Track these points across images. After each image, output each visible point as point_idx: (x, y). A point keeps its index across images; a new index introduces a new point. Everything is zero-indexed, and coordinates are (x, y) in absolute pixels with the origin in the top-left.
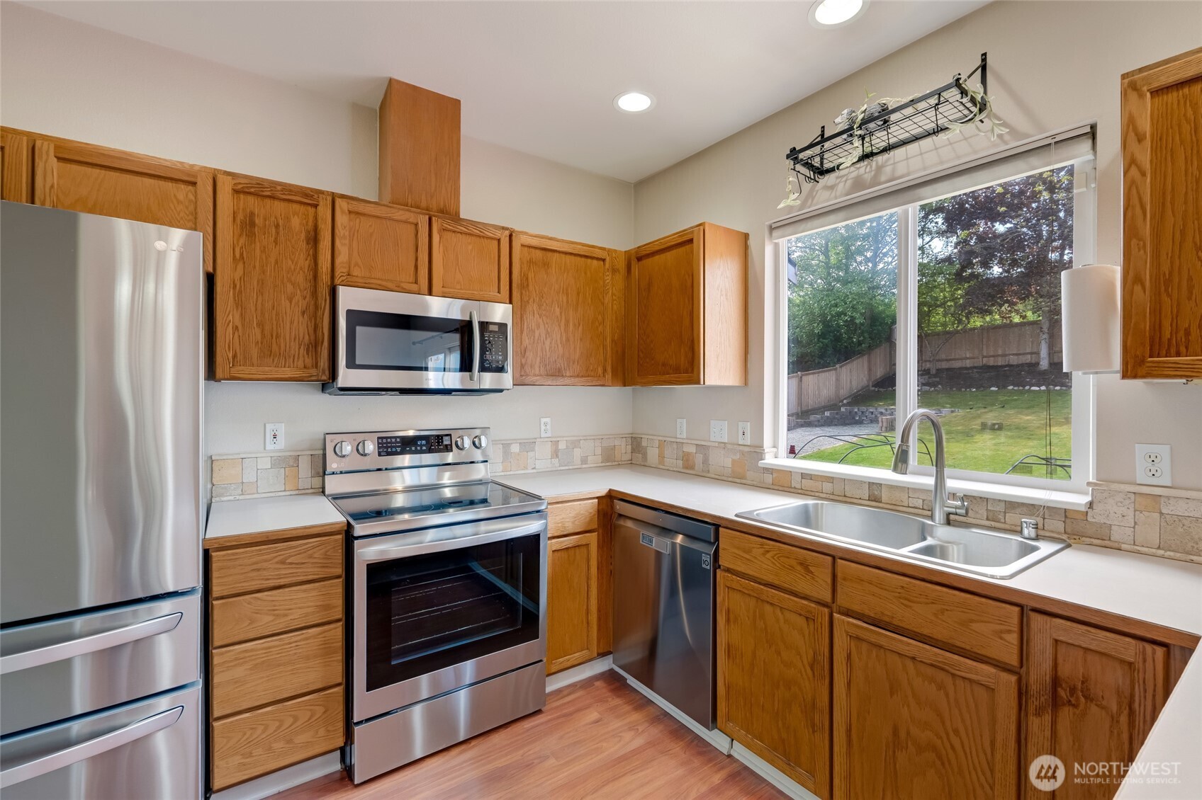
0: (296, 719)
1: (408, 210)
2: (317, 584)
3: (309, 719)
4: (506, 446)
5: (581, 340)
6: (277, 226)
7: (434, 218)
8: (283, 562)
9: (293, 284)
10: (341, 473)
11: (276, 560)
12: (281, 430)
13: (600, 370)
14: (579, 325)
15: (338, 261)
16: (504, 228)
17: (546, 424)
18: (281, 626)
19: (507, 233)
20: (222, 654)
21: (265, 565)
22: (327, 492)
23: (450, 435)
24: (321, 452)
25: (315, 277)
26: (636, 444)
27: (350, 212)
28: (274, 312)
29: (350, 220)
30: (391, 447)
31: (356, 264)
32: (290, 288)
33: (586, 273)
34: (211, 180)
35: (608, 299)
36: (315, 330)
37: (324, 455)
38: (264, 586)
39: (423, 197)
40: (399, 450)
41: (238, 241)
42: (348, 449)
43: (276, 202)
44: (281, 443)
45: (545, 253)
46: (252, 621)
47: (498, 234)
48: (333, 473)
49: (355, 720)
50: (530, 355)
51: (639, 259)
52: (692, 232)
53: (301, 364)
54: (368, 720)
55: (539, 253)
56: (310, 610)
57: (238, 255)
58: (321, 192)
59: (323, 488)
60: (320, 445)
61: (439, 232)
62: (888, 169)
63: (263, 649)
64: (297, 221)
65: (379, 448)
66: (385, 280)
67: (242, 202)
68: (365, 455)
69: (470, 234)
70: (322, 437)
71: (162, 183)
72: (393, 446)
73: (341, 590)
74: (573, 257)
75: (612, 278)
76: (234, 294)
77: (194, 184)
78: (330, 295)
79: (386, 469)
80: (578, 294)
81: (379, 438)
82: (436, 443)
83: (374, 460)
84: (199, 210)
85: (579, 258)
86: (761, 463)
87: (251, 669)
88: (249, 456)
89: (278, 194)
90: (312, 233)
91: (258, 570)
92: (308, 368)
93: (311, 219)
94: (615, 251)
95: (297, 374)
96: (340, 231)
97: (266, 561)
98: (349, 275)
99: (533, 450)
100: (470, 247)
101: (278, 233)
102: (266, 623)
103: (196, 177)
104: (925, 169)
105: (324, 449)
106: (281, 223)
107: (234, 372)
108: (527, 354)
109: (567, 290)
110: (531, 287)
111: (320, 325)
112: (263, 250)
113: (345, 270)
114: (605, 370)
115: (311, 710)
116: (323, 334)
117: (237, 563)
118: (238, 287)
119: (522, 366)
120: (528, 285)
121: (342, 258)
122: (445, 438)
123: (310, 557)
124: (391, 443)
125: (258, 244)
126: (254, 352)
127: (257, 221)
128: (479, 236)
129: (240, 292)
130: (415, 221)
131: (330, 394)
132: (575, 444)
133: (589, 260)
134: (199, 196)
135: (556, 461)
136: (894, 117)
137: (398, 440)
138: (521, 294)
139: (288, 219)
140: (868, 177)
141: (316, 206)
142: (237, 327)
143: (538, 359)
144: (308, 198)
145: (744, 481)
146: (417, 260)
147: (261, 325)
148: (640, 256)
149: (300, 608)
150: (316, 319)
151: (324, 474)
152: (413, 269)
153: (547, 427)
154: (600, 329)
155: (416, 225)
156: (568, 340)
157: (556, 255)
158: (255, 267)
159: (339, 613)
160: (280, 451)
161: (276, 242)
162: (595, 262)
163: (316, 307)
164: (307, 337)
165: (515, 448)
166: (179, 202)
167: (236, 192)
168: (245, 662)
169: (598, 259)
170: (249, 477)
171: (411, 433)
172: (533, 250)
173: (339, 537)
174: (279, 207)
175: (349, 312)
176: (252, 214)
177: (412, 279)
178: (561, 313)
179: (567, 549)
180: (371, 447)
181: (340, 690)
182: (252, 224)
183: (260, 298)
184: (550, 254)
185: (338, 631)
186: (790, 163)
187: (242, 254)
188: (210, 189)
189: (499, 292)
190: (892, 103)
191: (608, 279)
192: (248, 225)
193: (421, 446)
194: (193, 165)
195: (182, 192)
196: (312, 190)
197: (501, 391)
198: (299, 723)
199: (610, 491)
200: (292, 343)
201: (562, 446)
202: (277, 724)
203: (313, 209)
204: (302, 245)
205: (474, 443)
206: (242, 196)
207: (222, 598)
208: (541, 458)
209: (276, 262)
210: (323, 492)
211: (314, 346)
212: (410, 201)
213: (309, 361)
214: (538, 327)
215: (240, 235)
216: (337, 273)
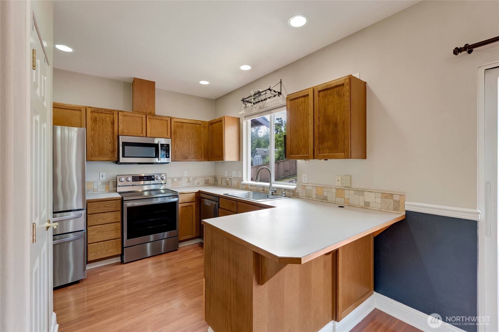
0: (109, 246)
1: (139, 114)
2: (114, 212)
3: (112, 246)
4: (172, 179)
5: (194, 148)
6: (103, 120)
7: (147, 115)
8: (105, 206)
9: (107, 135)
10: (122, 186)
11: (103, 206)
12: (104, 174)
13: (200, 157)
14: (193, 144)
15: (120, 129)
16: (169, 117)
17: (185, 173)
18: (105, 222)
19: (170, 118)
20: (90, 228)
21: (101, 207)
22: (117, 191)
23: (154, 176)
24: (116, 181)
25: (113, 133)
26: (215, 179)
27: (123, 115)
28: (102, 143)
29: (123, 117)
30: (136, 179)
31: (125, 129)
32: (106, 136)
33: (195, 128)
34: (85, 109)
35: (202, 136)
36: (113, 147)
37: (117, 181)
38: (100, 212)
39: (144, 110)
40: (138, 180)
41: (92, 124)
42: (123, 179)
43: (103, 114)
44: (104, 178)
45: (181, 124)
46: (97, 221)
47: (167, 119)
48: (119, 186)
49: (124, 247)
50: (177, 153)
51: (211, 124)
52: (222, 118)
53: (109, 156)
54: (127, 247)
55: (180, 123)
56: (112, 219)
57: (92, 128)
58: (114, 110)
59: (116, 191)
60: (115, 179)
61: (149, 119)
62: (265, 105)
63: (100, 227)
64: (108, 119)
65: (132, 179)
66: (133, 133)
67: (93, 114)
68: (129, 181)
69: (158, 119)
70: (116, 176)
71: (72, 111)
72: (137, 178)
73: (120, 214)
74: (191, 124)
75: (204, 130)
76: (91, 138)
77: (81, 111)
78: (117, 138)
79: (135, 185)
80: (193, 135)
81: (132, 177)
82: (150, 178)
83: (131, 183)
84: (82, 117)
85: (193, 124)
86: (242, 183)
87: (97, 232)
88: (95, 181)
89: (103, 112)
90: (112, 122)
91: (99, 208)
92: (112, 158)
93: (112, 118)
94: (205, 121)
95: (109, 159)
96: (120, 121)
97: (101, 206)
98: (123, 132)
99: (181, 180)
100: (158, 123)
101: (103, 122)
102: (101, 221)
103: (81, 109)
104: (272, 106)
105: (117, 180)
106: (104, 119)
107: (92, 159)
108: (176, 152)
109: (189, 134)
110: (177, 133)
111: (115, 146)
112: (99, 127)
113: (121, 131)
114: (201, 157)
115: (112, 244)
116: (116, 148)
117: (93, 206)
118: (92, 136)
119: (175, 156)
120: (176, 133)
121: (120, 128)
122: (152, 177)
123: (112, 205)
124: (136, 178)
125: (98, 125)
126: (97, 154)
127: (97, 119)
128: (161, 120)
129: (93, 138)
130: (142, 117)
131: (118, 164)
132: (195, 178)
133: (196, 125)
134: (82, 114)
135: (189, 184)
136: (262, 93)
137: (138, 177)
138: (174, 135)
139: (106, 118)
140: (262, 106)
141: (113, 114)
142: (92, 147)
143: (180, 154)
144: (111, 112)
145: (239, 188)
146: (142, 127)
147: (99, 146)
148: (211, 123)
149: (110, 218)
150: (114, 144)
151: (117, 186)
152: (141, 129)
153: (186, 174)
154: (200, 144)
155: (142, 118)
156: (189, 148)
157: (185, 124)
158: (97, 131)
159: (120, 220)
160: (104, 180)
161: (102, 124)
162: (198, 125)
163: (114, 141)
164: (111, 149)
165: (175, 180)
166: (77, 115)
167: (92, 112)
168: (95, 231)
169: (199, 124)
170: (95, 187)
171: (143, 175)
172: (178, 123)
173: (120, 201)
174: (103, 115)
175: (123, 143)
176: (96, 118)
177: (141, 133)
178: (187, 140)
179: (186, 206)
180: (130, 179)
181: (120, 240)
182: (96, 120)
183: (98, 139)
184: (183, 124)
185: (119, 225)
186: (243, 102)
187: (93, 128)
188: (85, 112)
189: (167, 135)
190: (261, 91)
191: (202, 130)
192: (95, 120)
193: (145, 179)
194: (80, 106)
195: (78, 113)
196: (112, 110)
197: (168, 163)
198: (109, 247)
199: (199, 191)
200: (107, 151)
201: (191, 179)
202: (104, 246)
203: (113, 115)
204: (110, 125)
205: (161, 178)
206: (93, 113)
207: (90, 214)
208: (184, 182)
209: (103, 130)
210: (116, 192)
211: (113, 152)
212: (140, 111)
213: (112, 156)
214: (180, 144)
215: (93, 123)
216: (119, 132)
